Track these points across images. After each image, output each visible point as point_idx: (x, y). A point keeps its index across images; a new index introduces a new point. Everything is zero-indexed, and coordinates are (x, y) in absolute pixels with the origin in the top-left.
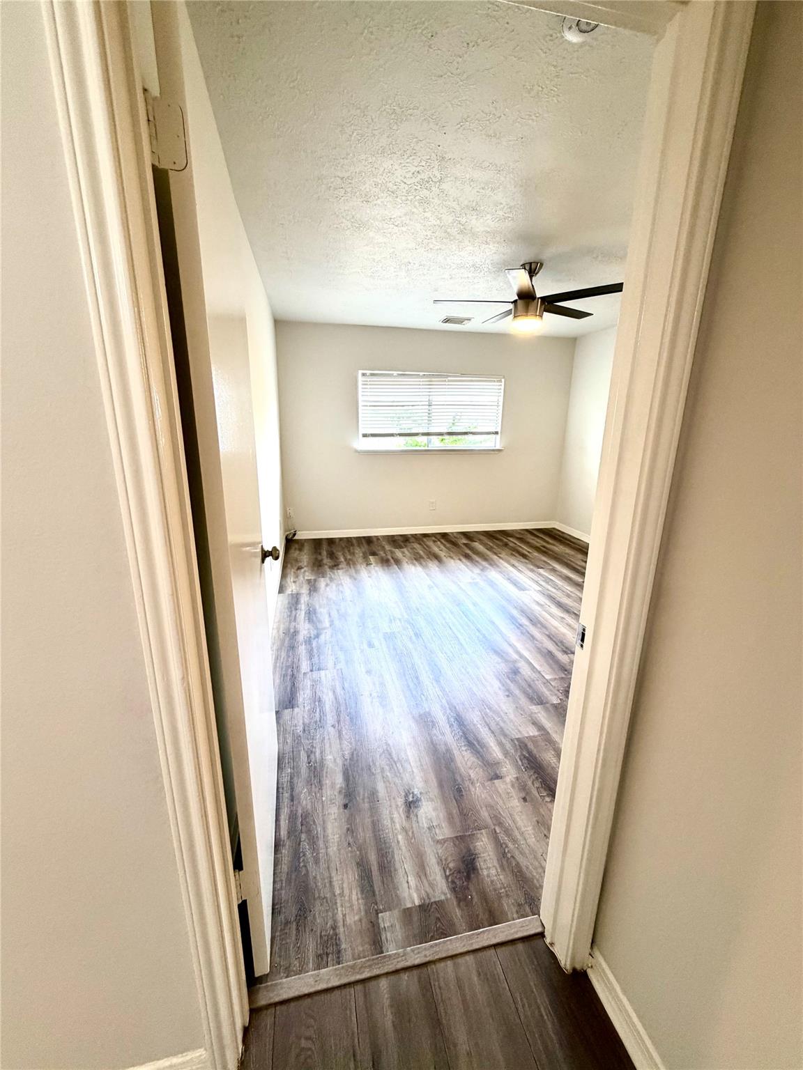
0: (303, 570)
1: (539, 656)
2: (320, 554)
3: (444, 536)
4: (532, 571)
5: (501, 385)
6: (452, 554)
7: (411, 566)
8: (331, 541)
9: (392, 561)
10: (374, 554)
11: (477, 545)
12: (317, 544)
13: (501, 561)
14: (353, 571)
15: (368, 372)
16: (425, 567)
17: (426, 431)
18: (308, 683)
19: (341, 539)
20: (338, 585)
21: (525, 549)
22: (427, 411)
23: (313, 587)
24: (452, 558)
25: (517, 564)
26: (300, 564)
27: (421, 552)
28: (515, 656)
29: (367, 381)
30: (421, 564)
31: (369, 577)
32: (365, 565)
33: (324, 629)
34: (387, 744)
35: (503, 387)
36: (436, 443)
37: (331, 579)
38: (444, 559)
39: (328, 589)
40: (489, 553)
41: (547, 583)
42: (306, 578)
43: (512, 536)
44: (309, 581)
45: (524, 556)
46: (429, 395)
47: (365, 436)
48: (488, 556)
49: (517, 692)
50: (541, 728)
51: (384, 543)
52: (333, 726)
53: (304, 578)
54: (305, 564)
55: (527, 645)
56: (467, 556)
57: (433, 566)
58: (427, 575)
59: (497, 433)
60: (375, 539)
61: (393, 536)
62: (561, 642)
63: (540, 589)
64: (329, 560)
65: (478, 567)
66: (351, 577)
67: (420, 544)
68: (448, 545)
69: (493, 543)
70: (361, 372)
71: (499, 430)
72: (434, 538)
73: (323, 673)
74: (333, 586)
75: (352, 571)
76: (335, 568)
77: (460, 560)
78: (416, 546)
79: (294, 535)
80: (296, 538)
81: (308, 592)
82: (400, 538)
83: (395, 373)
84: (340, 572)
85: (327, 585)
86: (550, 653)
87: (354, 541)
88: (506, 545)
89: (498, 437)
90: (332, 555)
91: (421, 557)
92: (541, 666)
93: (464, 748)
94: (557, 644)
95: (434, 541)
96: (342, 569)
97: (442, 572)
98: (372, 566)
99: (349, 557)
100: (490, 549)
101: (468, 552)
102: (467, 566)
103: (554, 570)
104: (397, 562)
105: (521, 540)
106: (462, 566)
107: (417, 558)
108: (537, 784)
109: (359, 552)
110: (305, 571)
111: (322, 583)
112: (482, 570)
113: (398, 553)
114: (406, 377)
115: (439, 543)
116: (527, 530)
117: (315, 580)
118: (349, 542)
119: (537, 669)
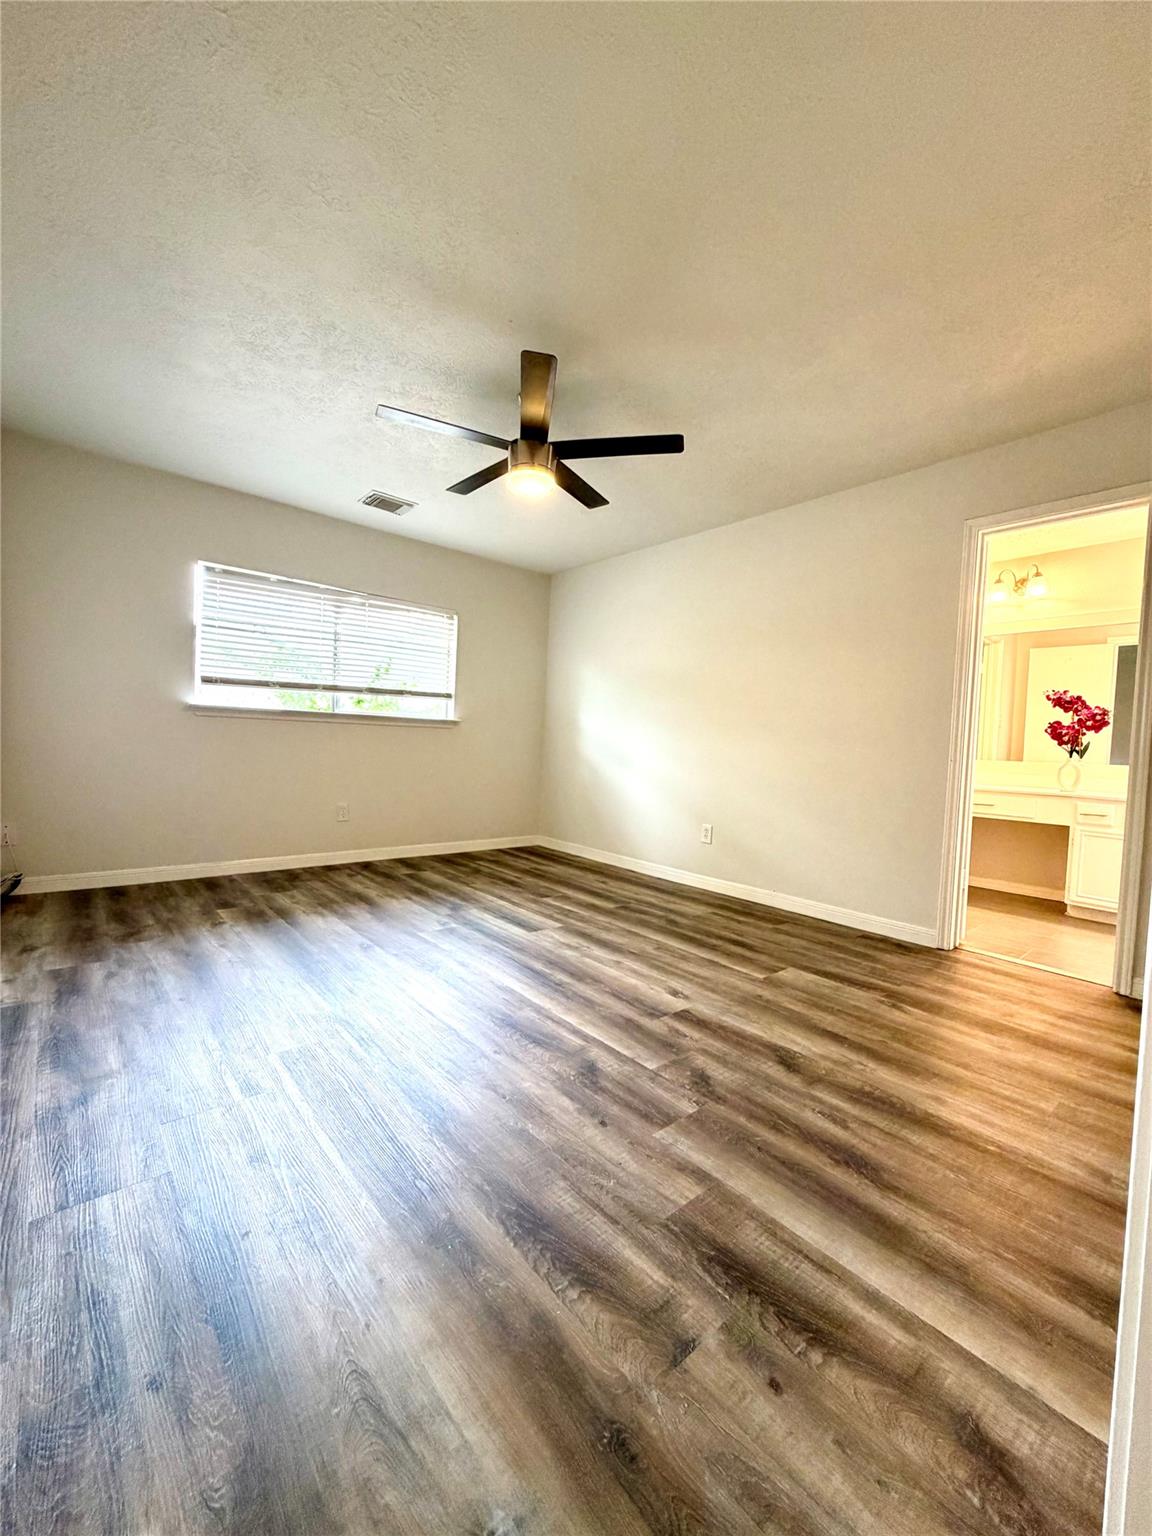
0: (36, 954)
1: (616, 1031)
2: (88, 916)
3: (367, 866)
4: (535, 902)
5: (452, 624)
6: (390, 892)
7: (314, 917)
8: (117, 893)
9: (270, 913)
10: (225, 905)
11: (428, 875)
12: (80, 901)
13: (477, 892)
14: (181, 940)
15: (219, 567)
16: (344, 916)
17: (330, 683)
18: (49, 1251)
19: (143, 887)
20: (143, 971)
21: (511, 875)
22: (332, 649)
23: (68, 987)
24: (392, 897)
25: (504, 894)
26: (29, 942)
27: (331, 895)
28: (578, 1041)
29: (215, 582)
30: (335, 912)
31: (222, 946)
32: (208, 926)
33: (109, 1075)
34: (360, 1374)
35: (455, 627)
36: (347, 704)
37: (121, 963)
38: (376, 899)
39: (113, 983)
40: (456, 885)
41: (566, 915)
42: (47, 968)
43: (481, 859)
44: (55, 975)
45: (512, 883)
46: (336, 624)
47: (206, 680)
48: (453, 888)
49: (615, 1110)
50: (700, 1175)
51: (245, 885)
52: (154, 1385)
53: (40, 967)
54: (45, 938)
55: (587, 1017)
56: (419, 892)
57: (361, 914)
58: (352, 927)
59: (449, 696)
60: (226, 883)
61: (264, 874)
62: (637, 1000)
63: (560, 925)
64: (113, 925)
65: (445, 905)
66: (174, 951)
67: (324, 881)
68: (379, 879)
69: (455, 870)
70: (202, 564)
71: (453, 693)
72: (348, 871)
73: (104, 1204)
74: (130, 975)
75: (178, 940)
76: (132, 939)
77: (410, 899)
78: (318, 885)
79: (16, 883)
80: (19, 891)
81: (52, 998)
82: (280, 875)
83: (274, 577)
84: (145, 946)
85: (110, 975)
86: (629, 1021)
87: (177, 889)
88: (477, 871)
89: (451, 702)
90: (120, 917)
91: (332, 901)
92: (628, 1048)
93: (573, 1294)
94: (631, 1004)
95: (350, 876)
96: (151, 938)
97: (381, 920)
98: (226, 926)
99: (166, 915)
100: (453, 878)
101: (417, 885)
102: (422, 905)
103: (565, 898)
104: (283, 913)
105: (497, 862)
106: (416, 907)
107: (324, 905)
108: (774, 1326)
109: (190, 906)
110: (44, 955)
111: (96, 973)
112: (453, 909)
113: (282, 900)
114: (293, 586)
115: (360, 877)
116: (500, 850)
117: (74, 971)
118: (161, 893)
119: (627, 1058)
